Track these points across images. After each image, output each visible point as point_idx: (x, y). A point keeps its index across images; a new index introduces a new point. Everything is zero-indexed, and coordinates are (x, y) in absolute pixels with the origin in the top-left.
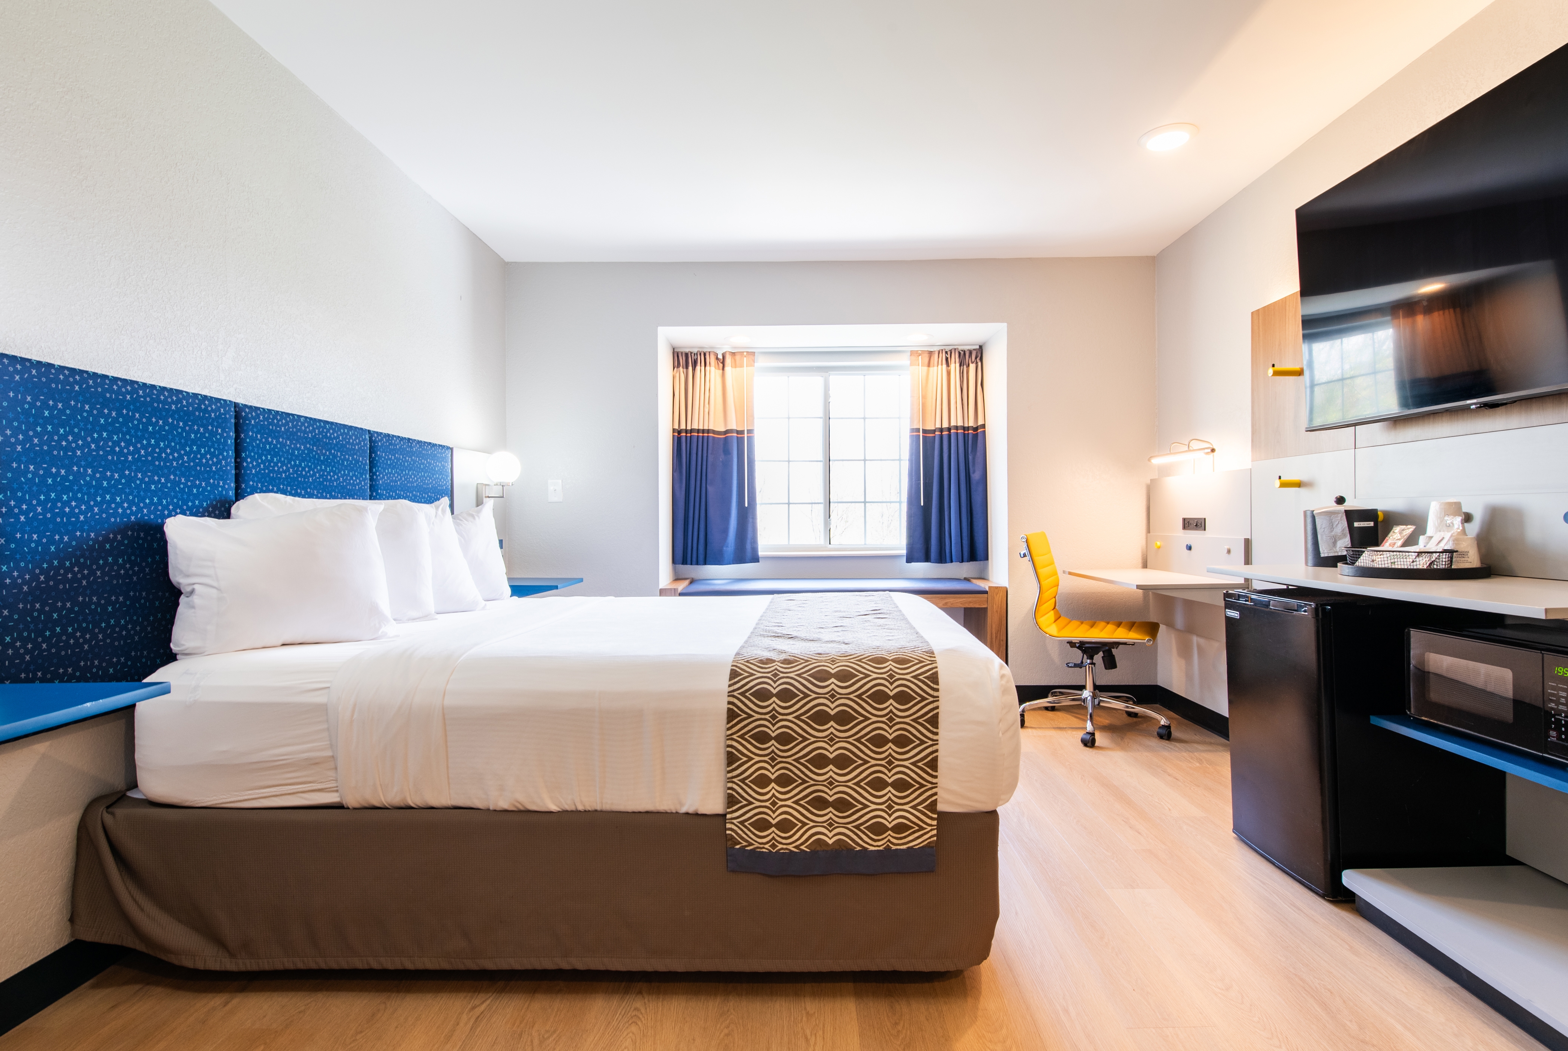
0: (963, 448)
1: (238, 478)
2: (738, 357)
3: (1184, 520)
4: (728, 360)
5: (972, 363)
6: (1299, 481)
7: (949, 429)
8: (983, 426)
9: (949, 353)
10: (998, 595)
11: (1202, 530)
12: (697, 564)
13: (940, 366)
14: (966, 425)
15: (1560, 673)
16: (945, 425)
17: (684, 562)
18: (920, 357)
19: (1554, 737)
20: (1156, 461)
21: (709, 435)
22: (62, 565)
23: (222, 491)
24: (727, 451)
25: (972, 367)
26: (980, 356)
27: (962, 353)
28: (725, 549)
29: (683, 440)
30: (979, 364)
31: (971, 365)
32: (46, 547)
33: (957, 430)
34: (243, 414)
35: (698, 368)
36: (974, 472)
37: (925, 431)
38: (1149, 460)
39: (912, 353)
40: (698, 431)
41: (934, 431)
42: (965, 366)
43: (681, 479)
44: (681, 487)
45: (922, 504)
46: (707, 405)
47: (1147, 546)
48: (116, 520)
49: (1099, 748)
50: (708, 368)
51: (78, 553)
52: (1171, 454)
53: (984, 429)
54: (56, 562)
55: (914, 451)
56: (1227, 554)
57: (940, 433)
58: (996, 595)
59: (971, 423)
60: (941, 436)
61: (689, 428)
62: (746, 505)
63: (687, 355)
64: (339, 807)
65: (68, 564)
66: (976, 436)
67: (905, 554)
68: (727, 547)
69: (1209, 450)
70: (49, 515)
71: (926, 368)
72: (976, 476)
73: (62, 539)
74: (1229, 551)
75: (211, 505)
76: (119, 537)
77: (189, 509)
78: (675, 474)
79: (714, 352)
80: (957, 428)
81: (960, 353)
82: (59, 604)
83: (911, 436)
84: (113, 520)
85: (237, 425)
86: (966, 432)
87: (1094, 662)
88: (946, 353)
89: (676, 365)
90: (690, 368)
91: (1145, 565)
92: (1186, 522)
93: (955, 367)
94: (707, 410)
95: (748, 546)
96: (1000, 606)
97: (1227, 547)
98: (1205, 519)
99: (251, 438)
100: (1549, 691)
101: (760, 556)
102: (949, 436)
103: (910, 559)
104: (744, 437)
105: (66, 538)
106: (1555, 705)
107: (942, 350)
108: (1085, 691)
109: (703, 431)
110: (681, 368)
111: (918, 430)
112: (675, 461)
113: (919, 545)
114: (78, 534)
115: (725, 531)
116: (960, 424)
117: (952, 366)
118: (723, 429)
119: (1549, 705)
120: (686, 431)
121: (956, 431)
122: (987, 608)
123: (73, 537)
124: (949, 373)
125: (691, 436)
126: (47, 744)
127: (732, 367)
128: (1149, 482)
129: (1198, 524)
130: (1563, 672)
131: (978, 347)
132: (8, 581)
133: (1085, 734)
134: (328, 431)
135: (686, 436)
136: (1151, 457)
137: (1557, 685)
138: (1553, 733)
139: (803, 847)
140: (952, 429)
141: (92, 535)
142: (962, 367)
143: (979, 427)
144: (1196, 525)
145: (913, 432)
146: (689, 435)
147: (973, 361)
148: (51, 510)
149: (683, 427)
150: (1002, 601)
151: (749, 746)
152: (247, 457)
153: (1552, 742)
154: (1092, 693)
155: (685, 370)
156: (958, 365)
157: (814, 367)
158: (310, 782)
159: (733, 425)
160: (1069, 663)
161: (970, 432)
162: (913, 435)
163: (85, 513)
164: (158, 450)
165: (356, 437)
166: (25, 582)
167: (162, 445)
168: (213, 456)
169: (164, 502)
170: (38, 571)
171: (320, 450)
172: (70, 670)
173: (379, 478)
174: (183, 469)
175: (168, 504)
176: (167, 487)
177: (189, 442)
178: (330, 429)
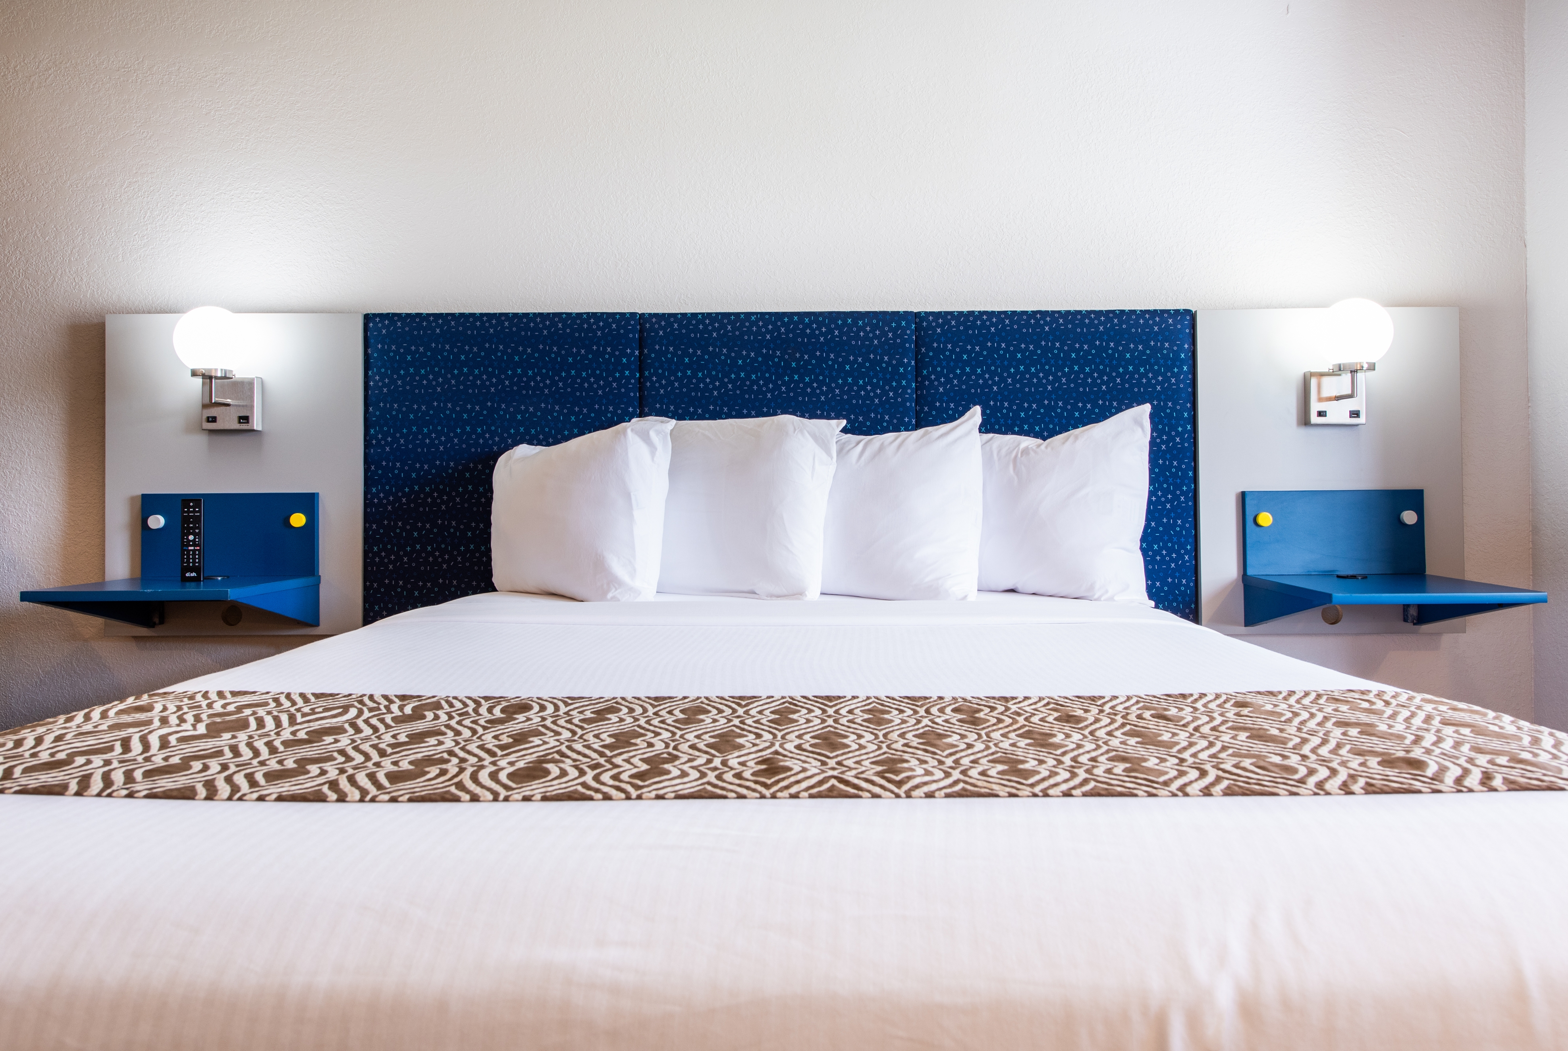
1: (642, 402)
22: (422, 490)
23: (612, 417)
32: (408, 474)
34: (648, 325)
48: (476, 450)
51: (438, 480)
54: (416, 488)
65: (427, 489)
70: (410, 446)
73: (422, 467)
76: (480, 466)
82: (420, 524)
84: (473, 450)
85: (640, 340)
99: (659, 353)
105: (426, 467)
114: (438, 462)
123: (432, 466)
132: (375, 500)
134: (808, 326)
141: (452, 464)
148: (412, 442)
152: (651, 375)
163: (444, 444)
164: (525, 379)
165: (874, 327)
166: (389, 503)
167: (530, 373)
168: (598, 378)
169: (533, 431)
170: (400, 494)
171: (789, 354)
172: (429, 584)
173: (936, 383)
174: (557, 396)
175: (538, 434)
176: (536, 416)
177: (566, 367)
178: (811, 322)
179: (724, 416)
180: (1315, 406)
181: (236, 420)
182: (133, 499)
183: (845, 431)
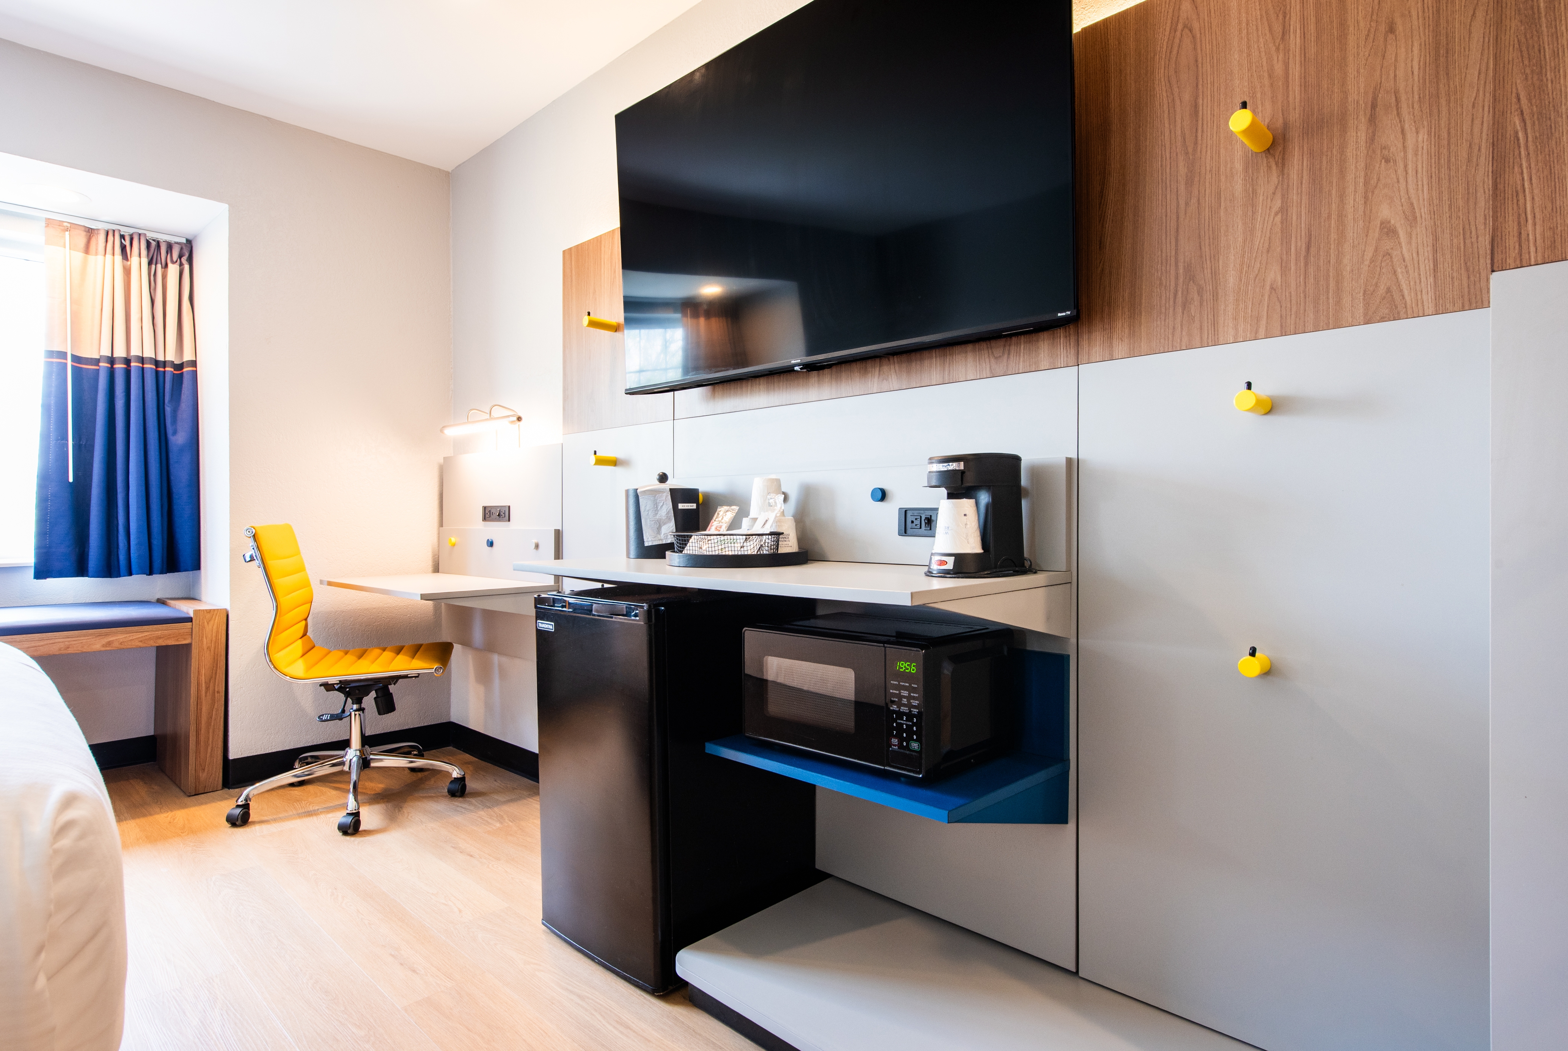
0: (155, 395)
3: (485, 508)
5: (173, 262)
6: (615, 459)
7: (127, 361)
8: (194, 363)
9: (128, 239)
10: (211, 623)
11: (506, 521)
13: (109, 256)
14: (161, 358)
15: (902, 668)
16: (120, 353)
18: (67, 232)
19: (895, 745)
20: (450, 432)
25: (173, 269)
26: (187, 255)
27: (154, 244)
30: (187, 266)
31: (170, 265)
33: (143, 364)
36: (175, 433)
37: (76, 359)
38: (442, 431)
39: (49, 223)
41: (97, 362)
42: (159, 266)
45: (71, 480)
47: (439, 544)
49: (368, 832)
52: (468, 422)
53: (194, 369)
55: (53, 390)
56: (535, 550)
57: (109, 366)
58: (208, 623)
59: (171, 356)
60: (112, 373)
66: (178, 379)
67: (33, 565)
69: (515, 419)
71: (79, 254)
72: (178, 439)
74: (537, 546)
80: (142, 360)
81: (148, 243)
83: (49, 365)
86: (161, 369)
87: (363, 706)
88: (122, 237)
91: (436, 569)
92: (487, 512)
93: (138, 262)
96: (214, 639)
97: (535, 541)
98: (509, 507)
100: (891, 691)
102: (128, 372)
103: (42, 572)
106: (897, 707)
107: (114, 231)
108: (349, 751)
111: (63, 355)
113: (64, 549)
116: (149, 353)
117: (134, 260)
119: (891, 708)
121: (141, 365)
122: (190, 645)
124: (127, 272)
128: (442, 461)
129: (502, 513)
130: (905, 667)
131: (184, 241)
133: (344, 816)
136: (443, 427)
137: (899, 683)
138: (895, 741)
140: (132, 361)
142: (153, 267)
143: (184, 365)
144: (499, 515)
145: (53, 358)
147: (175, 259)
150: (217, 632)
153: (893, 751)
154: (360, 751)
156: (145, 261)
160: (323, 715)
161: (167, 369)
162: (52, 362)
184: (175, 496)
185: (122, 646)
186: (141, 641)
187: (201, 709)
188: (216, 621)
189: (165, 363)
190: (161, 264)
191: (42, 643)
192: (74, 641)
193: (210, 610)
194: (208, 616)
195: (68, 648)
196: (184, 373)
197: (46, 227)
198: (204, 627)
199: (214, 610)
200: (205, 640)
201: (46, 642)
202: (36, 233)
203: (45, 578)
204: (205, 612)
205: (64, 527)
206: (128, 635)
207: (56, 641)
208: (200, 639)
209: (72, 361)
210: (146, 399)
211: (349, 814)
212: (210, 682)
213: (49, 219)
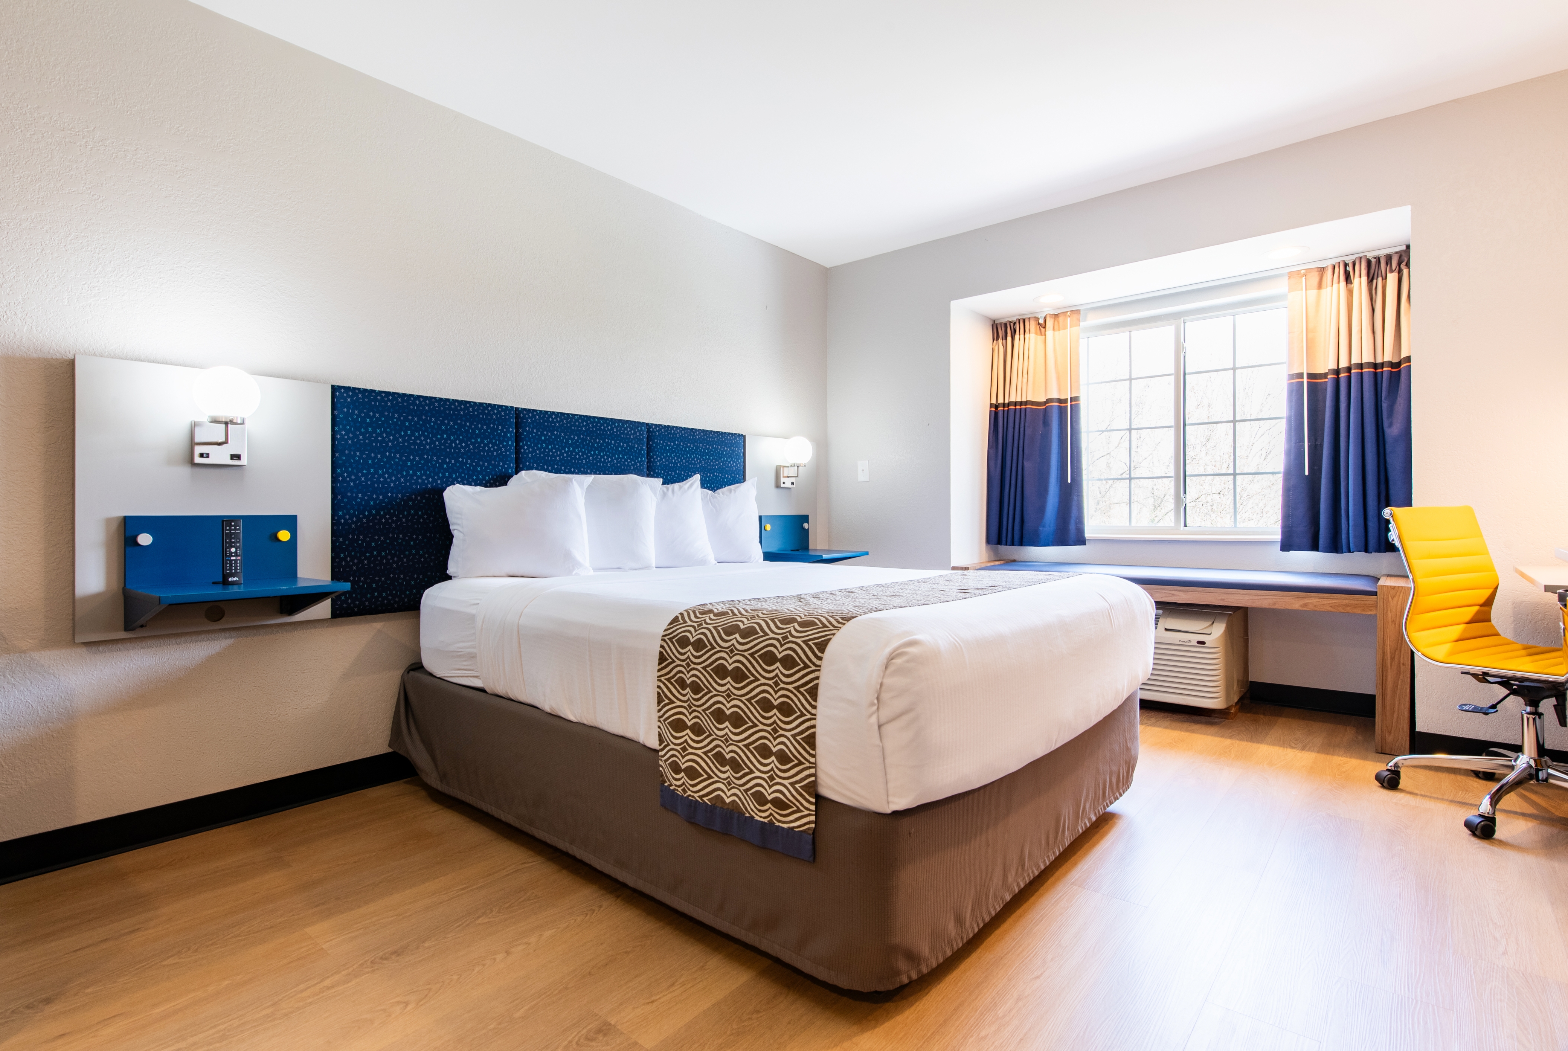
0: (1372, 393)
1: (518, 461)
2: (1061, 319)
4: (1049, 323)
5: (1392, 271)
7: (1349, 369)
8: (1408, 359)
9: (1351, 265)
10: (1396, 599)
12: (1013, 544)
14: (1379, 361)
16: (1343, 364)
17: (999, 542)
18: (1304, 278)
21: (1027, 406)
22: (378, 513)
23: (502, 469)
24: (1046, 423)
26: (1406, 260)
27: (1373, 261)
28: (1041, 528)
29: (1000, 415)
30: (1405, 271)
31: (1389, 275)
32: (368, 502)
33: (1362, 369)
34: (521, 415)
35: (1017, 337)
36: (1391, 425)
37: (1310, 376)
39: (1291, 275)
40: (1016, 403)
41: (1325, 375)
42: (1379, 279)
43: (996, 456)
44: (996, 464)
45: (1307, 473)
46: (1025, 376)
48: (417, 487)
50: (1027, 336)
51: (389, 506)
53: (1408, 365)
54: (374, 512)
55: (1294, 404)
57: (1335, 376)
58: (1392, 599)
59: (1388, 356)
60: (1337, 382)
61: (1006, 401)
62: (1069, 481)
63: (1006, 325)
64: (482, 690)
65: (382, 513)
66: (1394, 376)
67: (1280, 540)
68: (1044, 526)
70: (369, 483)
71: (1313, 293)
72: (1392, 431)
73: (378, 497)
75: (493, 478)
76: (419, 498)
77: (473, 480)
78: (991, 451)
79: (1035, 317)
80: (1361, 366)
81: (1369, 262)
82: (376, 537)
83: (1290, 385)
85: (517, 423)
86: (1379, 370)
87: (1540, 710)
88: (1346, 265)
89: (996, 337)
90: (1009, 339)
93: (1360, 282)
94: (1025, 381)
95: (1072, 527)
96: (1397, 613)
99: (528, 432)
101: (1087, 538)
102: (1349, 378)
103: (1287, 545)
104: (1067, 406)
105: (381, 497)
107: (1339, 262)
108: (1521, 756)
109: (1021, 403)
110: (1000, 341)
111: (1300, 375)
112: (991, 437)
113: (1302, 529)
114: (389, 494)
115: (1042, 509)
116: (1367, 358)
117: (1356, 281)
118: (1043, 400)
120: (1004, 405)
121: (1360, 371)
122: (1376, 615)
123: (385, 497)
124: (1350, 293)
125: (1008, 410)
126: (382, 624)
127: (1054, 329)
131: (1401, 249)
132: (342, 521)
134: (602, 425)
135: (1004, 410)
139: (705, 799)
140: (1352, 369)
141: (400, 496)
142: (1375, 281)
143: (1402, 362)
145: (1293, 379)
146: (1006, 409)
147: (1394, 268)
148: (371, 479)
149: (1001, 401)
151: (673, 690)
152: (524, 445)
154: (1535, 760)
155: (1004, 341)
156: (1364, 279)
157: (1162, 315)
158: (472, 670)
159: (1055, 395)
160: (1465, 705)
161: (1384, 369)
162: (1293, 383)
163: (394, 482)
164: (449, 442)
165: (632, 429)
166: (353, 522)
167: (452, 438)
168: (494, 445)
169: (454, 476)
170: (361, 516)
171: (593, 439)
172: (383, 579)
173: (656, 460)
174: (469, 454)
175: (457, 478)
176: (456, 466)
177: (474, 436)
178: (604, 423)
179: (562, 472)
180: (782, 480)
181: (229, 457)
182: (108, 521)
183: (663, 484)
184: (1391, 483)
185: (1316, 609)
186: (1331, 607)
187: (1386, 677)
188: (1401, 597)
189: (1382, 365)
190: (1382, 277)
191: (1257, 598)
192: (1279, 599)
193: (1395, 587)
194: (1393, 592)
195: (1275, 604)
196: (1402, 370)
197: (1288, 279)
198: (1388, 601)
199: (1398, 587)
200: (1389, 613)
201: (1260, 597)
202: (1281, 287)
203: (1288, 550)
204: (1390, 588)
205: (1302, 511)
206: (1321, 600)
207: (1267, 597)
208: (1385, 612)
209: (1308, 378)
210: (1364, 399)
211: (1480, 816)
212: (1395, 653)
213: (1290, 272)
